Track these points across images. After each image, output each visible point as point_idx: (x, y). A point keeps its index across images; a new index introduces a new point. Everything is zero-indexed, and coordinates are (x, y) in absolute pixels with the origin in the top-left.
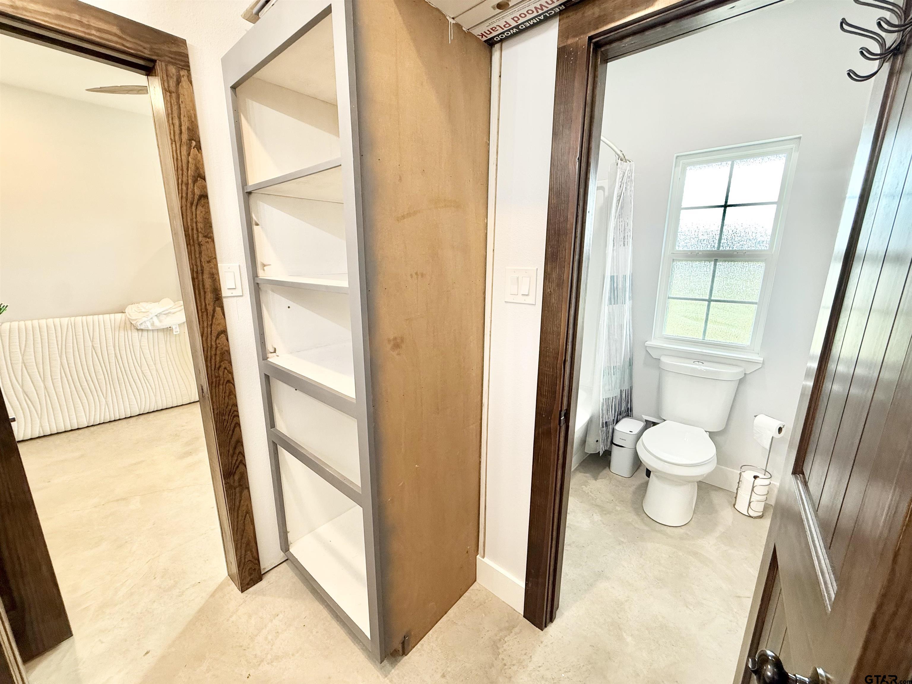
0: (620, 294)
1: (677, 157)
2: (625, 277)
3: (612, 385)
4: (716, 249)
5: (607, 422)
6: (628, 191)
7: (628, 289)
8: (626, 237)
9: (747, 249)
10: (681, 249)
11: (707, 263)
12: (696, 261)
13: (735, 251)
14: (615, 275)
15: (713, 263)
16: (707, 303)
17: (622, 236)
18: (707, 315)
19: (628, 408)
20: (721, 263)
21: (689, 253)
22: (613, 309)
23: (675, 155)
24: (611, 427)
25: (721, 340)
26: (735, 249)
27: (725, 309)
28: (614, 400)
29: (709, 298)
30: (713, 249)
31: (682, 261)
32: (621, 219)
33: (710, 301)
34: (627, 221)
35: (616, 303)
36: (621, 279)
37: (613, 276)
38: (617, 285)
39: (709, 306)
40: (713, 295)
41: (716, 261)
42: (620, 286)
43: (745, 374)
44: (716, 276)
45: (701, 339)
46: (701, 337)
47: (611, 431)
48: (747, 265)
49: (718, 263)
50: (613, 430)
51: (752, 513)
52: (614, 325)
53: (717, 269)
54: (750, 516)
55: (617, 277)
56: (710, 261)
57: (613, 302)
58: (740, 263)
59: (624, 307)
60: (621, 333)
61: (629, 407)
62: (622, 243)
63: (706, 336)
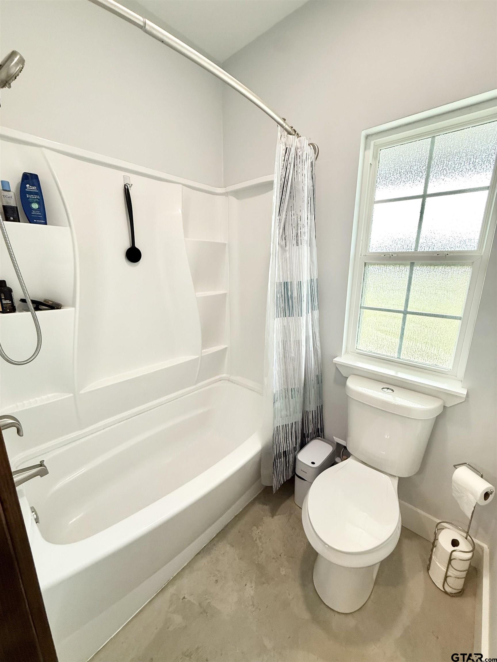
0: (295, 304)
1: (367, 137)
2: (300, 284)
3: (290, 411)
4: (413, 250)
5: (285, 451)
6: (300, 175)
7: (305, 299)
8: (299, 234)
9: (449, 250)
10: (374, 251)
11: (402, 267)
12: (390, 265)
13: (436, 252)
14: (289, 281)
15: (408, 267)
16: (401, 315)
17: (294, 234)
18: (403, 329)
19: (318, 429)
20: (418, 268)
21: (383, 255)
22: (288, 323)
23: (364, 133)
24: (291, 456)
25: (418, 360)
26: (435, 250)
27: (423, 324)
28: (294, 426)
29: (405, 310)
30: (410, 250)
31: (374, 264)
32: (293, 212)
33: (405, 313)
34: (300, 214)
35: (291, 314)
36: (295, 287)
37: (287, 282)
38: (292, 294)
39: (404, 319)
40: (409, 306)
41: (412, 264)
42: (295, 294)
43: (444, 406)
44: (412, 283)
45: (396, 357)
46: (394, 355)
47: (291, 460)
48: (450, 271)
49: (415, 268)
50: (295, 459)
51: (448, 589)
52: (290, 341)
53: (413, 275)
54: (446, 592)
55: (291, 283)
56: (405, 265)
57: (287, 314)
58: (440, 268)
59: (300, 320)
60: (299, 350)
61: (319, 427)
62: (295, 242)
63: (402, 354)
